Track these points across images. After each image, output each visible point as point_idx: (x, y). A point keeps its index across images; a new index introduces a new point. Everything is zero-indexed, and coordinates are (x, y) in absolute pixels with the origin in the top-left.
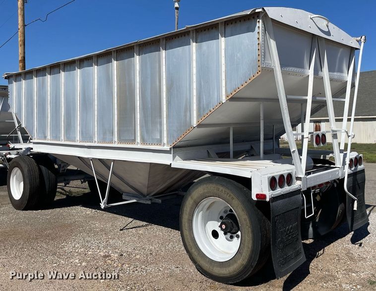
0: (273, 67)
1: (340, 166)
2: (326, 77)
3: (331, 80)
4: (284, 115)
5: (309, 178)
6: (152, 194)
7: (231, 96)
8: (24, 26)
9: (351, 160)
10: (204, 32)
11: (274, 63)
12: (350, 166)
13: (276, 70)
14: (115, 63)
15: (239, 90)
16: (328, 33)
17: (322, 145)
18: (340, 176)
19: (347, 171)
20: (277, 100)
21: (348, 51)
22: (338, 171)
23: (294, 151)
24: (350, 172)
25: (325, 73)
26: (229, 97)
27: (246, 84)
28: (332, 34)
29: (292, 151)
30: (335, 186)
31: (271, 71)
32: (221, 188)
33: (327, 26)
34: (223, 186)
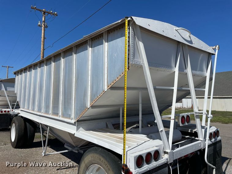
0: (142, 64)
1: (202, 139)
2: (189, 73)
3: (194, 75)
4: (153, 101)
5: (175, 152)
6: (79, 146)
7: (111, 86)
8: (44, 49)
9: (211, 134)
10: (96, 40)
11: (143, 61)
12: (210, 138)
13: (145, 67)
14: (53, 64)
15: (115, 82)
16: (191, 42)
17: (186, 124)
18: (202, 147)
19: (208, 142)
20: (146, 89)
21: (206, 56)
22: (200, 143)
23: (162, 131)
24: (210, 142)
25: (189, 71)
26: (110, 87)
27: (120, 77)
28: (193, 43)
29: (160, 130)
30: (199, 153)
31: (141, 67)
32: (102, 159)
33: (190, 37)
34: (103, 157)
